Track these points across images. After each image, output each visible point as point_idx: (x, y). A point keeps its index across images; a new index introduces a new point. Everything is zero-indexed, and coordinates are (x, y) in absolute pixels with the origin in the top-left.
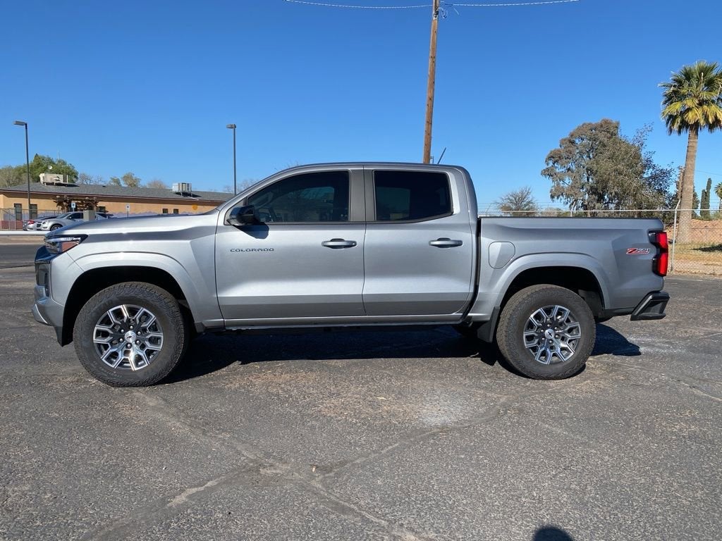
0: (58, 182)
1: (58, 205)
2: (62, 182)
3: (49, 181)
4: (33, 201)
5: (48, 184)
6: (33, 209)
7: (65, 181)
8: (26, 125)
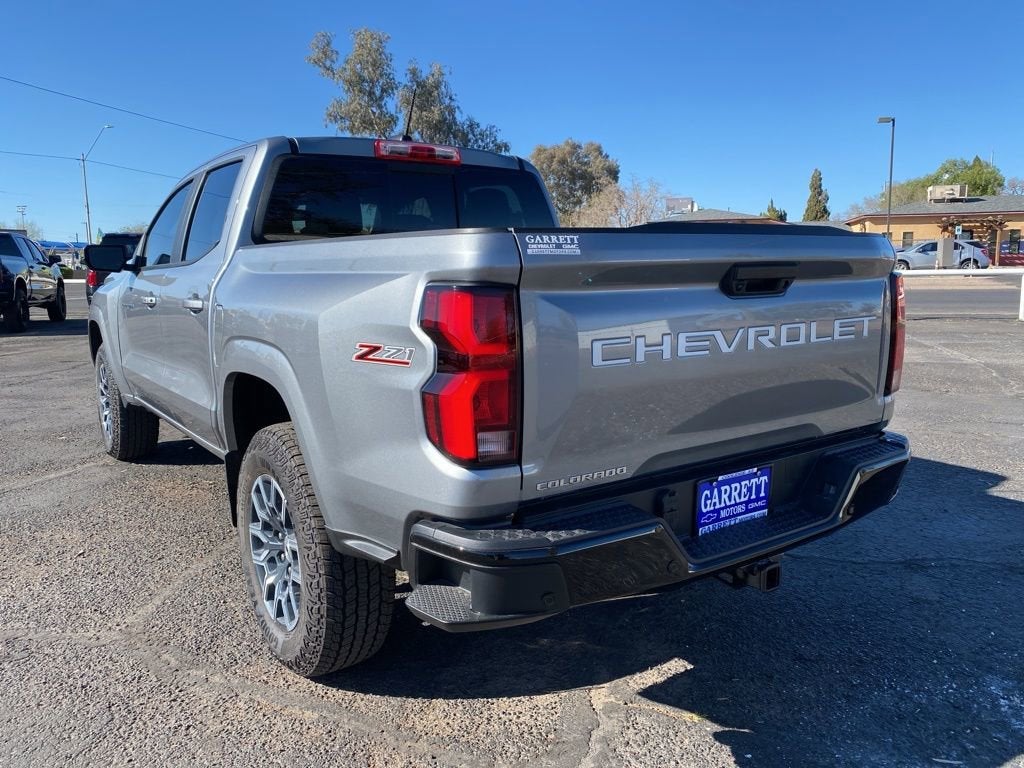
0: (951, 197)
1: (944, 231)
2: (957, 196)
3: (939, 197)
4: (908, 228)
5: (937, 201)
6: (908, 240)
7: (962, 193)
8: (893, 120)
